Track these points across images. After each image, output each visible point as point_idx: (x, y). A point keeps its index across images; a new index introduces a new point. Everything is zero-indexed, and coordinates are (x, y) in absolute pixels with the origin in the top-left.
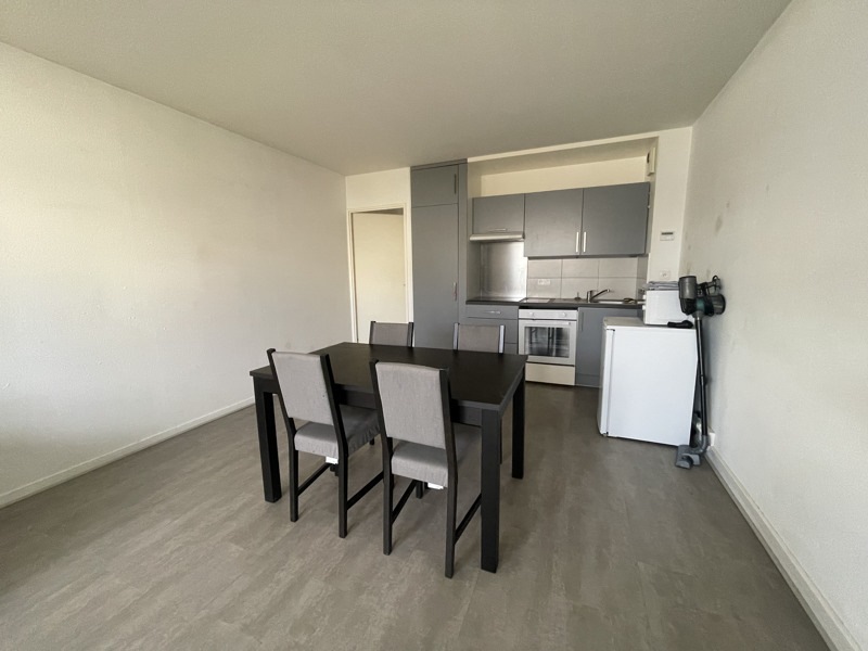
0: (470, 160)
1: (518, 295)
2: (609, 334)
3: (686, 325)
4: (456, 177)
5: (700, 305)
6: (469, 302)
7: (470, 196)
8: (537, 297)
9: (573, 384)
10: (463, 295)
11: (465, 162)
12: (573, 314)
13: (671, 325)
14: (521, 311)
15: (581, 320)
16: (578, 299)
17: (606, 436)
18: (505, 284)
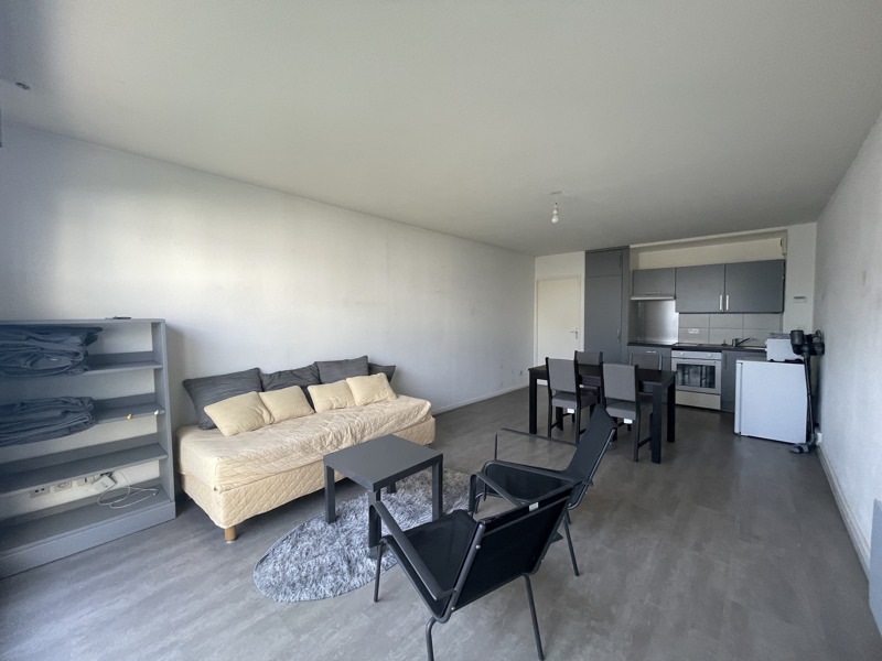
0: (631, 246)
1: (672, 341)
2: (738, 366)
3: (798, 361)
4: (621, 257)
5: (806, 348)
6: (630, 344)
7: (631, 269)
8: (687, 342)
9: (719, 408)
10: (625, 340)
11: (627, 248)
12: (718, 356)
13: (787, 361)
14: (673, 352)
15: (725, 361)
16: (724, 345)
17: (739, 435)
18: (661, 332)
